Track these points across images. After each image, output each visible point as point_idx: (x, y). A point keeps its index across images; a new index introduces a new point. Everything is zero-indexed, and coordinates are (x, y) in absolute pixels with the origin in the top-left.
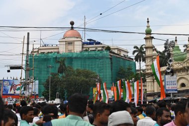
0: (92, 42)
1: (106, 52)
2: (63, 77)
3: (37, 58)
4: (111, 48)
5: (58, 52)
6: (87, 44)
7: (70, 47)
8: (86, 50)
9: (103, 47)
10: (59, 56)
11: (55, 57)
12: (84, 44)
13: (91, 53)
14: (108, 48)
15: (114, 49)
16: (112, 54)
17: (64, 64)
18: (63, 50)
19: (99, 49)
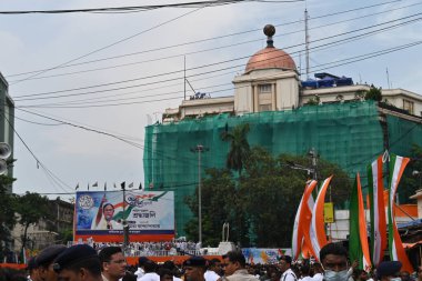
0: (326, 80)
1: (368, 107)
2: (242, 179)
3: (175, 130)
4: (383, 93)
5: (233, 114)
6: (313, 85)
7: (266, 97)
8: (311, 104)
9: (359, 92)
10: (233, 123)
11: (222, 125)
12: (303, 86)
13: (325, 111)
14: (374, 95)
15: (394, 96)
16: (385, 111)
17: (244, 143)
18: (244, 104)
19: (347, 98)
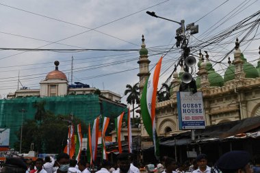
0: (79, 85)
1: (95, 97)
2: (41, 124)
3: (12, 102)
4: (102, 91)
5: (39, 96)
6: (73, 87)
7: (53, 90)
8: (72, 94)
9: (92, 91)
10: (39, 101)
11: (34, 101)
12: (70, 87)
13: (77, 97)
14: (98, 92)
15: (105, 93)
16: (102, 99)
17: (43, 109)
18: (44, 93)
19: (87, 93)
